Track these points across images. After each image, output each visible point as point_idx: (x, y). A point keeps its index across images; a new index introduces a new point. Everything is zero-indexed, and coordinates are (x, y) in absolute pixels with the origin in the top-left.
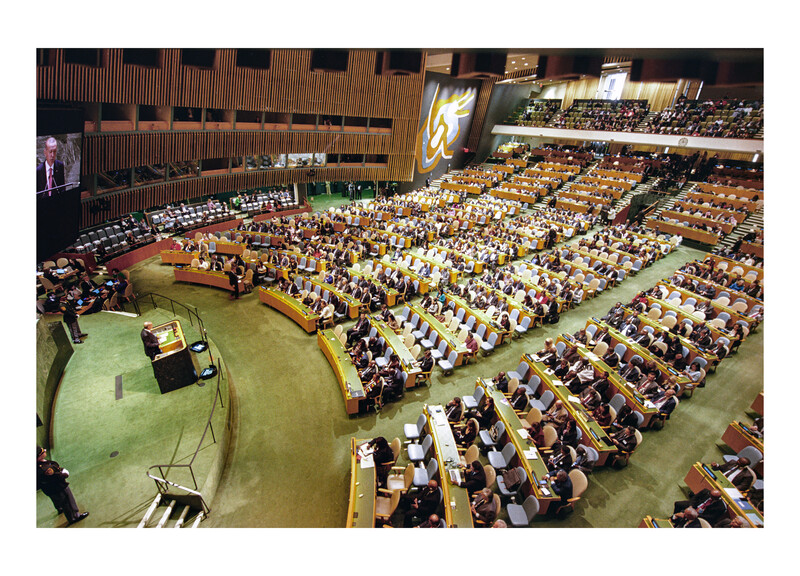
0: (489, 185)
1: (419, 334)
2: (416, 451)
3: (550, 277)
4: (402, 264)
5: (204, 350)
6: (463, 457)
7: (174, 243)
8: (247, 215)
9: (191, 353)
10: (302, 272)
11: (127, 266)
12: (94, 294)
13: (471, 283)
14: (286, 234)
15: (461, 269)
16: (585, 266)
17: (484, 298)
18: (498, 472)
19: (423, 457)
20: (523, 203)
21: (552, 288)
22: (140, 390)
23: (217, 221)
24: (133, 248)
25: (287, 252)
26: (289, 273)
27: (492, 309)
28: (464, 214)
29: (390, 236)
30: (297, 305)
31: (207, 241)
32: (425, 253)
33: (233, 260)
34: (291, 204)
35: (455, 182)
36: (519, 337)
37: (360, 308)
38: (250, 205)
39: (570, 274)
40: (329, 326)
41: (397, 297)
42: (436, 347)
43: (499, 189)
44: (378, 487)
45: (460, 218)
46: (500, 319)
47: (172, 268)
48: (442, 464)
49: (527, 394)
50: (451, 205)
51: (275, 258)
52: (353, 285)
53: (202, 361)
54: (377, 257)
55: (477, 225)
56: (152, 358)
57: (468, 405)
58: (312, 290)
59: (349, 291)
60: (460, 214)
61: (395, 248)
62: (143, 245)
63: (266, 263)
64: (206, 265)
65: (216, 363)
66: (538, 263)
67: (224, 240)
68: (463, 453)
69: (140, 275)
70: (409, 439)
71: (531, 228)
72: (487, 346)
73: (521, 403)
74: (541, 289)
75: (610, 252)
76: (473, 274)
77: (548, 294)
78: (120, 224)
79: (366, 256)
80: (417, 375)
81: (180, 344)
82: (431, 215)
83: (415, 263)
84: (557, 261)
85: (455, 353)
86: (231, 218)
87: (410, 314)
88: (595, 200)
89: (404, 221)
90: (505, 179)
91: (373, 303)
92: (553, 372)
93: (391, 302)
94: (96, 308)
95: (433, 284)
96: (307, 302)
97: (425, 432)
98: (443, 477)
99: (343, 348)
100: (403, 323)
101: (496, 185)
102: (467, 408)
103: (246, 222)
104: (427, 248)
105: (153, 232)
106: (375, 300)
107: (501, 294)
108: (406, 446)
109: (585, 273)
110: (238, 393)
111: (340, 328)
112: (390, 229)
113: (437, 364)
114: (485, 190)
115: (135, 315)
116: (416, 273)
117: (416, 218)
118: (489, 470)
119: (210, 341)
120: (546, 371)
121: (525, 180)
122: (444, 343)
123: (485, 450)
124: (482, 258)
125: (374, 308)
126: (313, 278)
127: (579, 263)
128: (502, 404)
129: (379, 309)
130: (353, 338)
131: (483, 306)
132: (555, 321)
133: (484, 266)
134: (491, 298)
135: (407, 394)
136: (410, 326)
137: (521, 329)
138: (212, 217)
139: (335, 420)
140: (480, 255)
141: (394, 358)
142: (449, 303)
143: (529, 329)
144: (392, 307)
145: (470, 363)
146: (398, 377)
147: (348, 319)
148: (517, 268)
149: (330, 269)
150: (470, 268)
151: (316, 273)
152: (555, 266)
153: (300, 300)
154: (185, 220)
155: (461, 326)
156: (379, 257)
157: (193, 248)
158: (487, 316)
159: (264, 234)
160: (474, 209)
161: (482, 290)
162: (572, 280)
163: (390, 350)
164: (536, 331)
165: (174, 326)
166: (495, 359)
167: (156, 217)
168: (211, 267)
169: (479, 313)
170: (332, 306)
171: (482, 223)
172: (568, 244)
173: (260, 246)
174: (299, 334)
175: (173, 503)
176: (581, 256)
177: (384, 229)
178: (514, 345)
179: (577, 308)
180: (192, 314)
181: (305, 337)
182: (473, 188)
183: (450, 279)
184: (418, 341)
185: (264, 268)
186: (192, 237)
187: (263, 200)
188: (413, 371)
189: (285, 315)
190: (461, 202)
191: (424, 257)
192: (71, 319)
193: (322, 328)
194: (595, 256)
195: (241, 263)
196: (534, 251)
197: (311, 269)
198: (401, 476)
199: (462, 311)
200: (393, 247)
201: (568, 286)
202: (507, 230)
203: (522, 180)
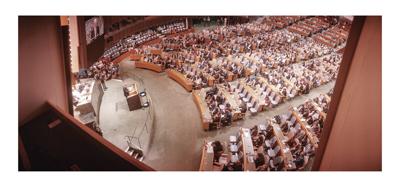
0: (287, 24)
1: (242, 95)
2: (234, 148)
3: (308, 73)
4: (238, 60)
5: (145, 95)
6: (256, 152)
7: (135, 52)
8: (164, 36)
9: (140, 96)
10: (187, 62)
11: (119, 62)
12: (110, 73)
13: (271, 72)
14: (181, 44)
15: (267, 65)
16: (324, 70)
17: (276, 80)
18: (271, 158)
19: (237, 151)
20: (302, 36)
21: (308, 78)
22: (123, 109)
23: (151, 40)
24: (121, 55)
25: (181, 53)
26: (181, 63)
27: (279, 85)
28: (273, 37)
29: (233, 45)
30: (184, 78)
31: (147, 49)
32: (250, 56)
33: (157, 57)
34: (184, 29)
35: (270, 20)
36: (290, 99)
37: (214, 81)
38: (165, 30)
39: (317, 72)
40: (198, 88)
41: (233, 76)
42: (250, 101)
43: (292, 27)
44: (214, 161)
45: (270, 39)
46: (282, 90)
47: (134, 62)
48: (245, 154)
49: (289, 125)
50: (267, 31)
51: (175, 56)
52: (211, 69)
53: (144, 100)
54: (225, 56)
55: (279, 43)
56: (127, 97)
57: (262, 129)
58: (192, 71)
59: (209, 72)
60: (271, 37)
61: (235, 52)
62: (124, 53)
63: (171, 58)
64: (146, 60)
65: (149, 102)
66: (304, 66)
67: (154, 48)
68: (256, 150)
69: (124, 65)
70: (231, 142)
71: (304, 49)
72: (274, 103)
73: (285, 129)
74: (303, 77)
75: (335, 65)
76: (273, 68)
77: (306, 80)
78: (116, 45)
79: (219, 55)
80: (238, 114)
81: (136, 92)
82: (256, 36)
83: (244, 60)
84: (312, 65)
85: (258, 105)
86: (157, 38)
87: (239, 85)
88: (333, 41)
89: (241, 38)
90: (295, 23)
91: (221, 79)
92: (302, 115)
93: (230, 79)
94: (110, 78)
95: (252, 71)
96: (189, 77)
97: (239, 139)
98: (245, 160)
99: (204, 99)
100: (235, 89)
101: (290, 25)
102: (261, 130)
103: (163, 39)
104: (252, 53)
105: (128, 47)
106: (222, 78)
107: (285, 79)
108: (230, 146)
109: (323, 73)
110: (158, 115)
111: (203, 89)
112: (233, 42)
113: (249, 110)
114: (285, 27)
115: (121, 81)
116: (244, 65)
117: (247, 37)
118: (266, 157)
119: (147, 92)
120: (299, 115)
121: (304, 25)
122: (254, 100)
123: (267, 149)
124: (278, 61)
125: (221, 82)
126: (192, 65)
127: (322, 68)
128: (277, 129)
129: (224, 82)
130: (209, 95)
131: (275, 84)
132: (308, 93)
133: (279, 65)
134: (280, 80)
135: (233, 123)
136: (238, 91)
137: (292, 96)
138: (149, 38)
139: (198, 131)
140: (278, 58)
141: (228, 105)
142: (259, 81)
143: (295, 96)
144: (230, 81)
145: (265, 110)
146: (229, 114)
147: (208, 86)
148: (294, 67)
149: (201, 61)
150: (272, 65)
151: (194, 63)
152: (311, 68)
153: (185, 76)
154: (139, 40)
155: (264, 92)
156: (226, 56)
157: (142, 53)
158: (277, 89)
159: (171, 44)
160: (278, 35)
161: (276, 76)
162: (317, 76)
163: (227, 102)
164: (298, 97)
165: (134, 85)
166: (278, 109)
167: (128, 41)
168: (149, 61)
169: (273, 87)
170: (201, 79)
171: (281, 43)
172: (319, 59)
173: (169, 50)
174: (184, 92)
175: (133, 151)
176: (323, 65)
177: (230, 41)
178: (287, 103)
179: (318, 88)
180: (141, 80)
181: (187, 93)
182: (279, 24)
183: (261, 69)
184: (241, 99)
185: (170, 60)
186: (141, 48)
187: (172, 28)
188: (236, 112)
189: (178, 83)
190: (272, 31)
191: (249, 58)
192: (103, 82)
193: (195, 89)
194: (329, 66)
195: (161, 59)
196: (303, 60)
197: (192, 61)
198: (226, 158)
199: (264, 85)
200: (234, 51)
201: (315, 78)
202: (292, 48)
203: (303, 25)
